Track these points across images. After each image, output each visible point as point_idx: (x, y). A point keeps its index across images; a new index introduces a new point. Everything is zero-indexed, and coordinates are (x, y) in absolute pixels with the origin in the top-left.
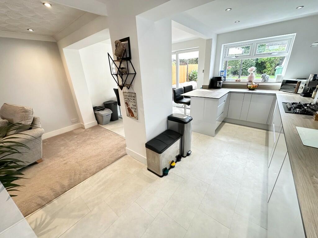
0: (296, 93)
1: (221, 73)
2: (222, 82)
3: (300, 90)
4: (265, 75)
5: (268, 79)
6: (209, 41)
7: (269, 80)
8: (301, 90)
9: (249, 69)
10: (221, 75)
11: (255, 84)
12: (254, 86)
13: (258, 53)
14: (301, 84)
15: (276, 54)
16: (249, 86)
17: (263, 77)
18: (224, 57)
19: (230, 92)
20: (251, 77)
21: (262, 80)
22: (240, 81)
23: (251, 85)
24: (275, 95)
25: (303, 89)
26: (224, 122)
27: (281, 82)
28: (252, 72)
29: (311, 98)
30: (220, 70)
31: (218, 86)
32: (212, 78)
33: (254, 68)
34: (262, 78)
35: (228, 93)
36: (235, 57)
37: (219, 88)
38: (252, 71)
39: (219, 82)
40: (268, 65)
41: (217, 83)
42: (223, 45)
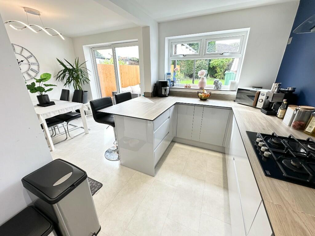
0: (255, 106)
1: (168, 76)
2: (168, 88)
3: (259, 104)
4: (218, 81)
5: (221, 86)
6: (146, 29)
7: (222, 88)
8: (261, 103)
9: (199, 72)
10: (168, 79)
11: (206, 93)
12: (205, 96)
13: (208, 53)
14: (260, 95)
15: (227, 54)
16: (200, 94)
17: (216, 83)
18: (170, 56)
19: (177, 104)
20: (202, 83)
21: (215, 87)
22: (190, 87)
23: (202, 95)
24: (231, 109)
25: (263, 102)
26: (173, 142)
27: (235, 91)
28: (203, 77)
29: (277, 118)
30: (166, 71)
31: (163, 93)
32: (156, 82)
33: (205, 72)
34: (214, 84)
35: (175, 104)
36: (183, 56)
37: (165, 96)
38: (202, 75)
39: (164, 88)
40: (218, 70)
41: (162, 89)
42: (167, 39)
